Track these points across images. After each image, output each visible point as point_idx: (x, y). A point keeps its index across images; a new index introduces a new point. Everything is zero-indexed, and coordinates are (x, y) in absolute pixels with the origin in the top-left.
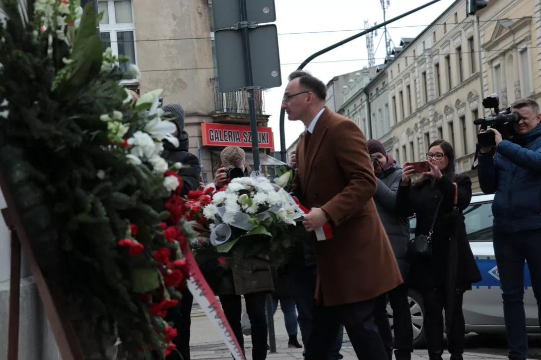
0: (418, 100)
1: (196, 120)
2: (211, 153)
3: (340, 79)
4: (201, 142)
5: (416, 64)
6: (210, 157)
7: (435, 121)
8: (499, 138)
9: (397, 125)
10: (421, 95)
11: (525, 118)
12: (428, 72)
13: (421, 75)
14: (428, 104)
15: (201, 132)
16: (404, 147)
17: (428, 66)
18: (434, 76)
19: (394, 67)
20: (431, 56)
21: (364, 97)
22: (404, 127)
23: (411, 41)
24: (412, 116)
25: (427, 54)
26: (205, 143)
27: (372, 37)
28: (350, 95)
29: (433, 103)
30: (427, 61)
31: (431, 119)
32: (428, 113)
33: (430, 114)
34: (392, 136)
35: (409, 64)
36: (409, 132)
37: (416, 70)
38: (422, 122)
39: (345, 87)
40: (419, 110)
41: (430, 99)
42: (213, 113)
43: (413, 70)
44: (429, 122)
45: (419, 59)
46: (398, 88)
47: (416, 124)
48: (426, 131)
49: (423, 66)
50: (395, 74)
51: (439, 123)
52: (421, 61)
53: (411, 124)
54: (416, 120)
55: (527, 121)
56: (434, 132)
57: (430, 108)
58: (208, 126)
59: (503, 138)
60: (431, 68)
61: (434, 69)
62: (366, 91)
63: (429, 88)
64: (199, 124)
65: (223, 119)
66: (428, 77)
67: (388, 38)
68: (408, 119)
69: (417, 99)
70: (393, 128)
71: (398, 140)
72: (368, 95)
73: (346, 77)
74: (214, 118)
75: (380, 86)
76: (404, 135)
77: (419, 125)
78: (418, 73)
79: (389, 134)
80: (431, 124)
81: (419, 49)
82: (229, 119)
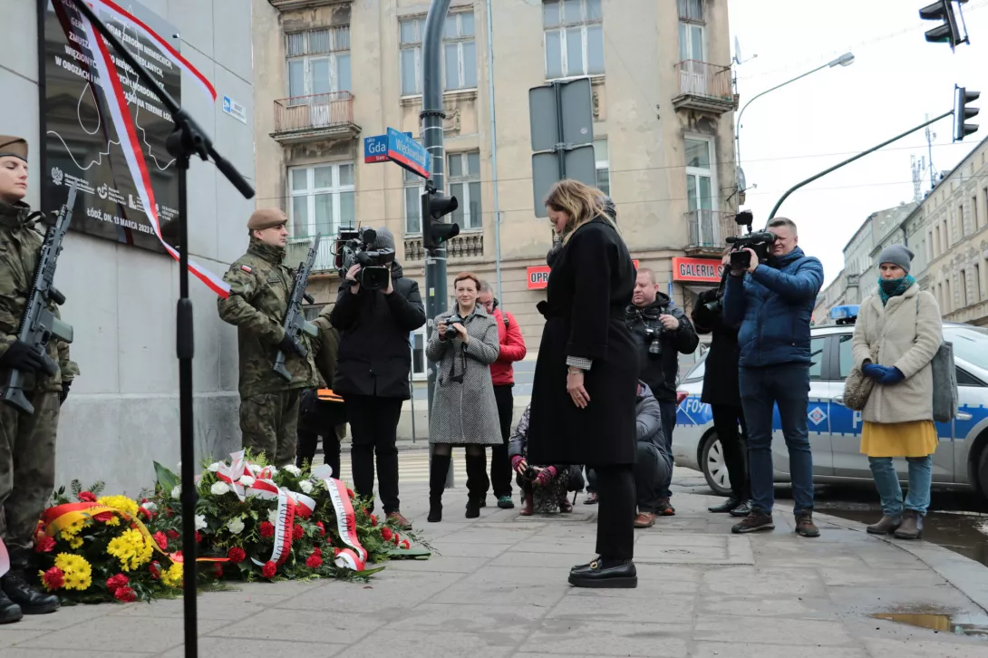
0: (955, 236)
1: (667, 254)
2: (684, 288)
3: (880, 215)
4: (672, 277)
5: (952, 198)
6: (681, 292)
7: (971, 257)
8: (754, 261)
9: (934, 262)
10: (958, 230)
11: (781, 238)
12: (964, 206)
13: (958, 210)
14: (965, 239)
15: (672, 267)
16: (940, 285)
17: (964, 199)
18: (971, 209)
19: (931, 202)
20: (968, 189)
21: (901, 232)
22: (940, 264)
23: (948, 173)
24: (948, 252)
25: (964, 188)
26: (676, 278)
27: (919, 171)
28: (888, 231)
29: (971, 238)
30: (964, 194)
31: (967, 255)
32: (964, 249)
33: (967, 249)
34: (927, 273)
35: (946, 197)
36: (945, 270)
37: (953, 204)
38: (957, 258)
39: (883, 223)
40: (955, 246)
41: (966, 234)
42: (687, 247)
43: (950, 204)
44: (965, 258)
45: (956, 192)
46: (935, 223)
47: (952, 261)
48: (961, 268)
49: (959, 200)
50: (932, 209)
51: (976, 259)
52: (958, 194)
53: (946, 261)
54: (952, 256)
55: (783, 242)
56: (970, 268)
57: (967, 243)
58: (679, 261)
59: (760, 262)
60: (967, 201)
61: (971, 201)
62: (903, 226)
63: (965, 222)
64: (670, 258)
65: (695, 254)
66: (965, 210)
67: (933, 171)
68: (944, 256)
69: (953, 234)
70: (929, 265)
71: (934, 278)
72: (905, 231)
73: (885, 212)
74: (687, 253)
75: (917, 221)
76: (940, 272)
77: (954, 262)
78: (954, 206)
79: (925, 270)
80: (967, 261)
81: (956, 182)
82: (701, 253)
